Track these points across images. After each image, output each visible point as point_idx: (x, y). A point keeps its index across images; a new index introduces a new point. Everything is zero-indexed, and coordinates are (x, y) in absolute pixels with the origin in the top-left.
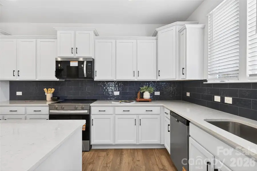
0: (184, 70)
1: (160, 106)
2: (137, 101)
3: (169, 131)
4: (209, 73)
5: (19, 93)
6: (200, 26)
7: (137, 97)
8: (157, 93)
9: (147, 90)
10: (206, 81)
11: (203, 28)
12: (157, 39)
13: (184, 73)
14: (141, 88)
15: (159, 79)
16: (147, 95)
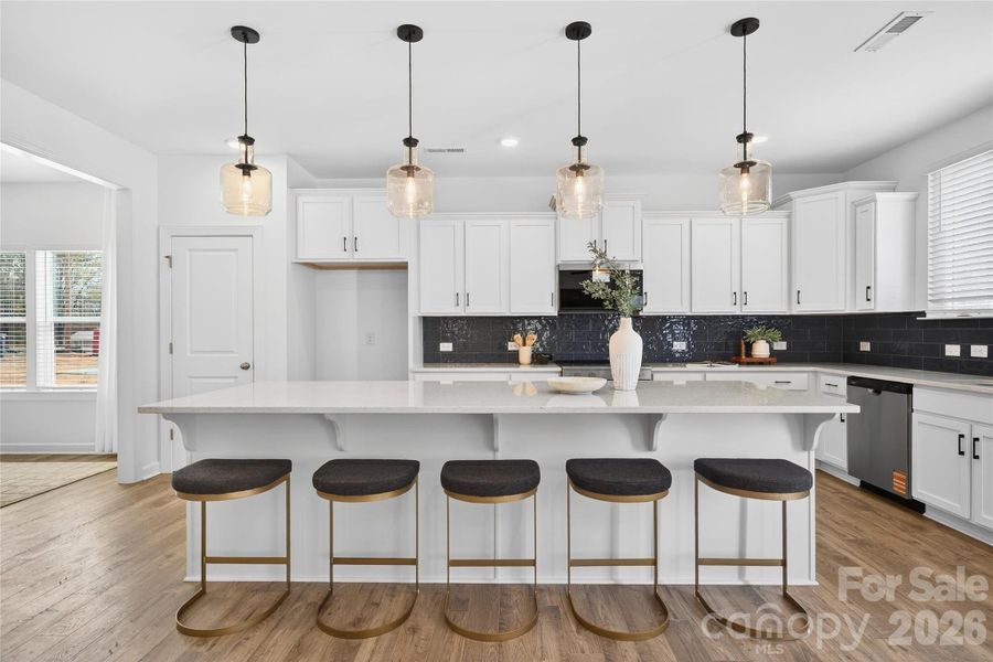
0: (871, 291)
1: (808, 372)
2: (741, 364)
3: (842, 421)
4: (930, 298)
5: (446, 347)
6: (908, 195)
7: (739, 355)
8: (781, 346)
9: (763, 336)
10: (923, 314)
11: (915, 200)
12: (789, 216)
13: (871, 296)
14: (749, 332)
15: (796, 310)
16: (761, 349)
